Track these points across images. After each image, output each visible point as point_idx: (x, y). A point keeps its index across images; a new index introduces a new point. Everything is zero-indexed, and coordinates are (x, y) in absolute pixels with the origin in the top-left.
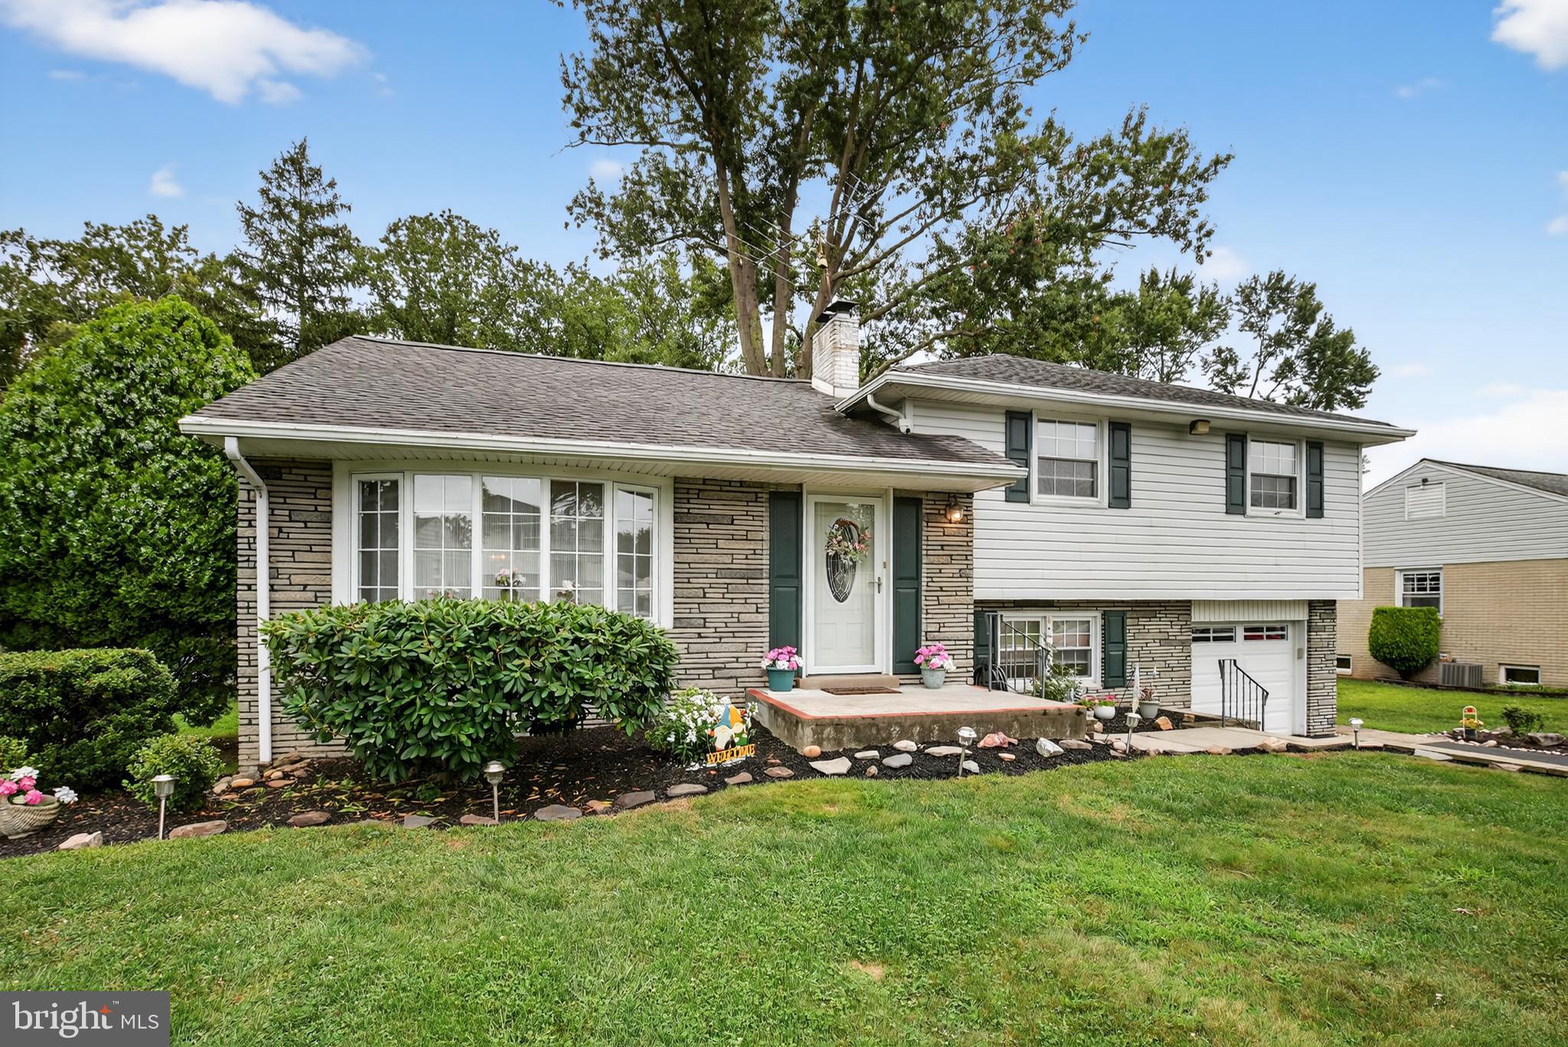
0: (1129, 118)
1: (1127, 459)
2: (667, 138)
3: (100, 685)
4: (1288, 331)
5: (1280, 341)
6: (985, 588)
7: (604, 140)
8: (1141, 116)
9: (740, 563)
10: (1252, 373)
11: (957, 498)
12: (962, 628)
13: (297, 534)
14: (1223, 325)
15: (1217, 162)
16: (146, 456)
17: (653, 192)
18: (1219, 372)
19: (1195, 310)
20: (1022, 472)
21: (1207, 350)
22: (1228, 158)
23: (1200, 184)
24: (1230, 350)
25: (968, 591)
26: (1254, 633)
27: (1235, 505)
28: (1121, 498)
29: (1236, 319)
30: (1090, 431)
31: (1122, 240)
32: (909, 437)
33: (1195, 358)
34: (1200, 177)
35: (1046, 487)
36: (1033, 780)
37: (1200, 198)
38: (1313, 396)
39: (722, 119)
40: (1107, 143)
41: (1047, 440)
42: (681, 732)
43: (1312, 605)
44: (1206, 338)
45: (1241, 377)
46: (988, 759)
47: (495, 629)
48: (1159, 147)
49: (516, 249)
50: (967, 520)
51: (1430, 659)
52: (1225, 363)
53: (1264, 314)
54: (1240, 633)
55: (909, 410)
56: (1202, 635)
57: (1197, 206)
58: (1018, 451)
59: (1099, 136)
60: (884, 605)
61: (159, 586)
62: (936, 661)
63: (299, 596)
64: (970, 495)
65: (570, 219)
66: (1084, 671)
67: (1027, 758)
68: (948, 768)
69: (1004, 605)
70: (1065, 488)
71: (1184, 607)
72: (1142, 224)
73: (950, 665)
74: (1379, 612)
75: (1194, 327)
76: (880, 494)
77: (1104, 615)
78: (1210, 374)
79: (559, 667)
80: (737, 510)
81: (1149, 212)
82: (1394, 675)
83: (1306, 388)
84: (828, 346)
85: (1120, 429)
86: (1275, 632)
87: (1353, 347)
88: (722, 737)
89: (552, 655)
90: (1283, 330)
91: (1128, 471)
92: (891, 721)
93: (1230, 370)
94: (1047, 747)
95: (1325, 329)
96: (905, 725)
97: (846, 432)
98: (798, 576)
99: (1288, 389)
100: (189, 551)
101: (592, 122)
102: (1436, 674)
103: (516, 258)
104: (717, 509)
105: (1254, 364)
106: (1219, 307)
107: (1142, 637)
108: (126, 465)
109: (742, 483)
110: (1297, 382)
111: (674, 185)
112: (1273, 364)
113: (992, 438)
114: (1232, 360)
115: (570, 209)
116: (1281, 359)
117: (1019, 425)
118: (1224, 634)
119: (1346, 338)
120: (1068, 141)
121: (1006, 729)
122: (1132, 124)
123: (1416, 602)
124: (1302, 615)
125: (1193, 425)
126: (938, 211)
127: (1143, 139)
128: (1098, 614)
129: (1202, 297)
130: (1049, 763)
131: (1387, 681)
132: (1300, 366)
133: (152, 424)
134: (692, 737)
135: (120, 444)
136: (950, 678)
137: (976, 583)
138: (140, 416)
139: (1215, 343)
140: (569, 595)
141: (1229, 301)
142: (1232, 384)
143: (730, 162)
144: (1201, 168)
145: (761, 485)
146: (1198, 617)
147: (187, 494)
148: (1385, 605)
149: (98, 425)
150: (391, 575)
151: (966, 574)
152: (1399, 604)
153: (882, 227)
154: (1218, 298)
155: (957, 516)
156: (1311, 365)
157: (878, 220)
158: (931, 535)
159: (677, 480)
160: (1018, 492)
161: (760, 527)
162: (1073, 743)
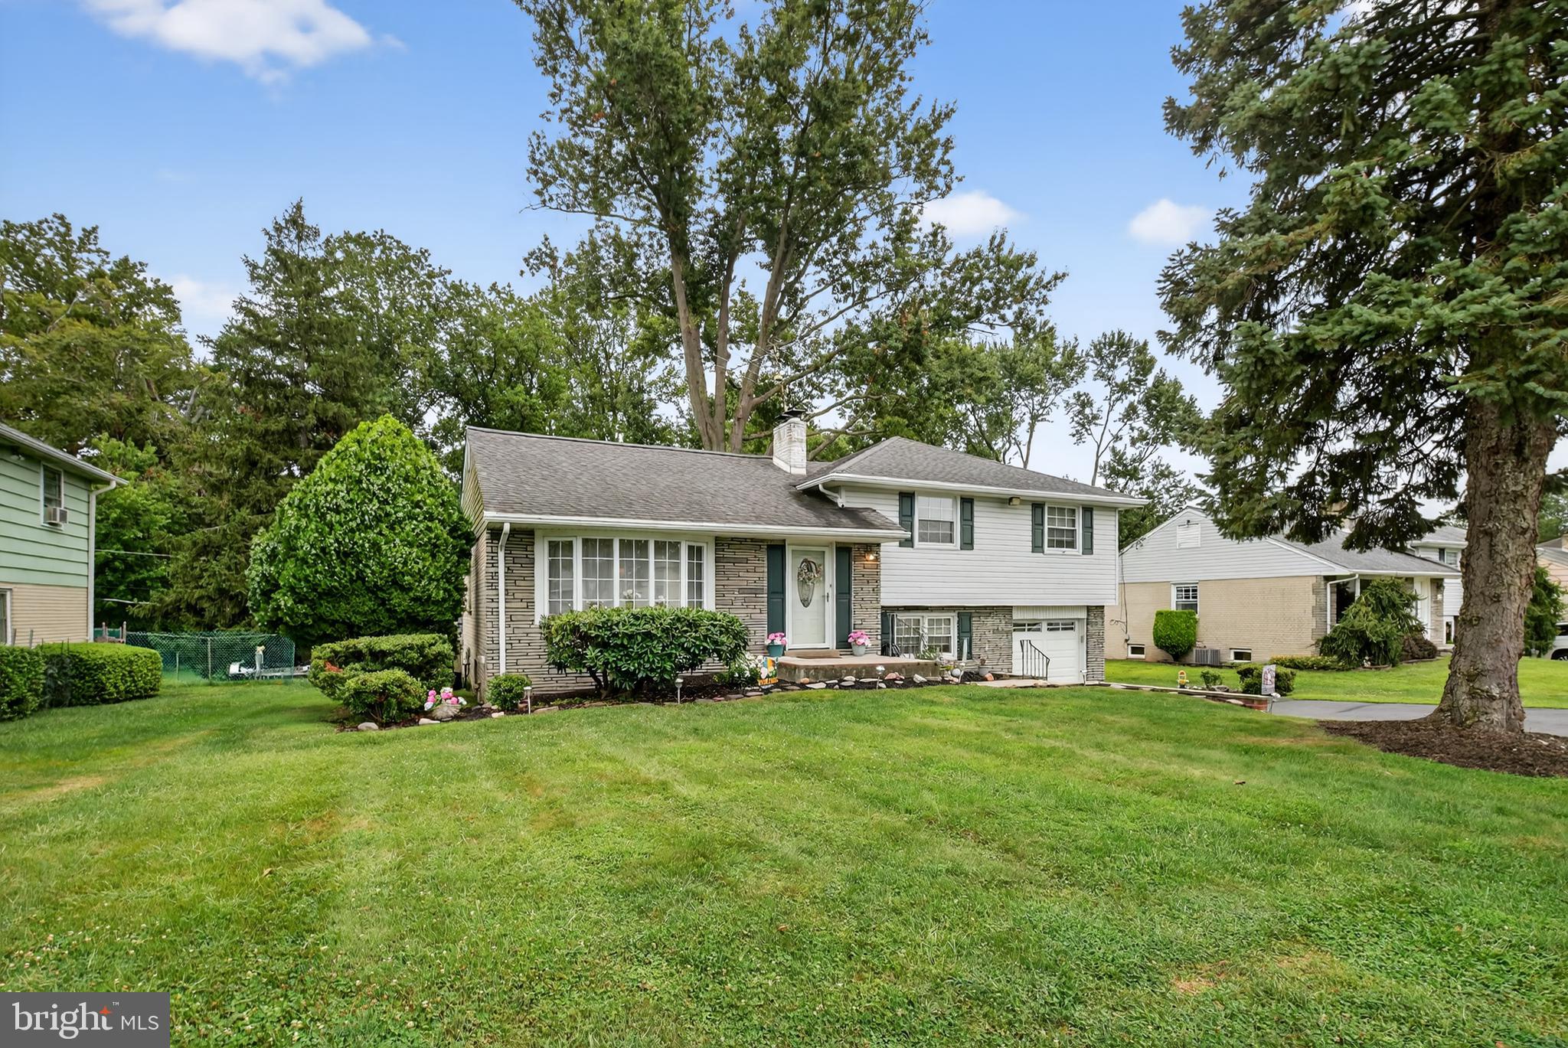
0: (994, 238)
1: (972, 520)
2: (620, 212)
3: (439, 654)
4: (1131, 380)
5: (1124, 389)
6: (888, 599)
7: (564, 208)
8: (1003, 236)
9: (752, 585)
10: (1104, 415)
11: (871, 547)
12: (875, 622)
13: (518, 571)
14: (1081, 372)
15: (1056, 278)
16: (400, 522)
17: (606, 254)
18: (1080, 412)
19: (1058, 358)
20: (908, 535)
21: (1068, 394)
22: (1064, 275)
23: (1044, 292)
24: (1087, 395)
25: (878, 602)
26: (1053, 627)
27: (1037, 547)
28: (968, 544)
29: (1091, 368)
30: (949, 501)
31: (988, 329)
32: (845, 511)
33: (1058, 400)
34: (1045, 287)
35: (922, 539)
36: (912, 691)
37: (1045, 302)
38: (1152, 434)
39: (678, 215)
40: (978, 254)
41: (924, 508)
42: (741, 672)
43: (1089, 608)
44: (1067, 385)
45: (1095, 417)
46: (891, 684)
47: (679, 620)
48: (1018, 263)
49: (449, 272)
50: (877, 559)
51: (1190, 646)
52: (1084, 405)
53: (1112, 366)
54: (1044, 626)
55: (843, 494)
56: (1019, 626)
57: (1042, 307)
58: (907, 516)
59: (972, 248)
60: (831, 607)
61: (415, 599)
62: (861, 641)
63: (520, 605)
64: (879, 545)
65: (526, 269)
66: (947, 649)
67: (909, 683)
68: (872, 686)
69: (898, 609)
70: (935, 539)
71: (1008, 610)
72: (1003, 318)
73: (868, 643)
74: (1159, 614)
75: (1056, 376)
76: (828, 545)
77: (959, 615)
78: (1071, 414)
79: (706, 637)
80: (750, 555)
81: (1010, 307)
82: (1171, 659)
83: (1146, 428)
84: (786, 439)
85: (967, 502)
86: (1069, 626)
87: (1182, 393)
88: (764, 672)
89: (702, 631)
90: (1126, 379)
91: (972, 527)
92: (842, 667)
93: (1087, 411)
94: (918, 678)
95: (1159, 382)
96: (849, 670)
97: (808, 507)
98: (783, 592)
99: (1132, 429)
100: (431, 579)
101: (553, 190)
102: (1193, 657)
103: (449, 279)
104: (739, 555)
105: (1106, 407)
106: (1078, 358)
107: (982, 628)
108: (391, 528)
109: (752, 540)
110: (1139, 423)
111: (626, 251)
112: (1121, 408)
113: (890, 511)
114: (1090, 404)
115: (526, 260)
116: (1126, 403)
117: (907, 501)
118: (1033, 626)
119: (1177, 386)
120: (949, 248)
121: (900, 672)
122: (996, 242)
123: (1185, 606)
124: (1083, 615)
125: (1011, 499)
126: (850, 300)
127: (1005, 253)
128: (955, 614)
129: (1065, 348)
130: (921, 685)
131: (1165, 662)
132: (1142, 409)
133: (401, 502)
134: (748, 674)
135: (388, 515)
136: (868, 651)
137: (882, 595)
138: (395, 497)
139: (1075, 388)
140: (661, 604)
141: (1087, 355)
142: (1090, 423)
143: (680, 248)
144: (1045, 281)
145: (762, 541)
146: (1017, 616)
147: (425, 545)
148: (1164, 608)
149: (376, 504)
150: (569, 593)
151: (876, 590)
152: (1173, 608)
153: (803, 300)
154: (1078, 351)
155: (872, 557)
156: (1150, 408)
157: (800, 295)
158: (857, 567)
159: (717, 539)
160: (908, 543)
161: (761, 564)
162: (931, 678)
